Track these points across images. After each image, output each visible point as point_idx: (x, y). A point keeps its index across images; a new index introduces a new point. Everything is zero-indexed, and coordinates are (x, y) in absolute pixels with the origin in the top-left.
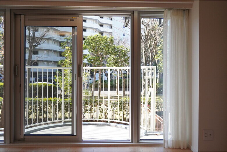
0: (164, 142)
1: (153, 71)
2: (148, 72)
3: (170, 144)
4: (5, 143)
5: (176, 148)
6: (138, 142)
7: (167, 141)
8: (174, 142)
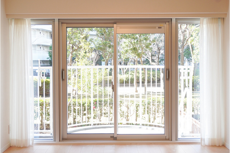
0: (201, 140)
1: (189, 71)
2: (184, 72)
3: (207, 142)
4: (55, 141)
5: (212, 146)
6: (176, 140)
7: (204, 140)
8: (210, 140)
